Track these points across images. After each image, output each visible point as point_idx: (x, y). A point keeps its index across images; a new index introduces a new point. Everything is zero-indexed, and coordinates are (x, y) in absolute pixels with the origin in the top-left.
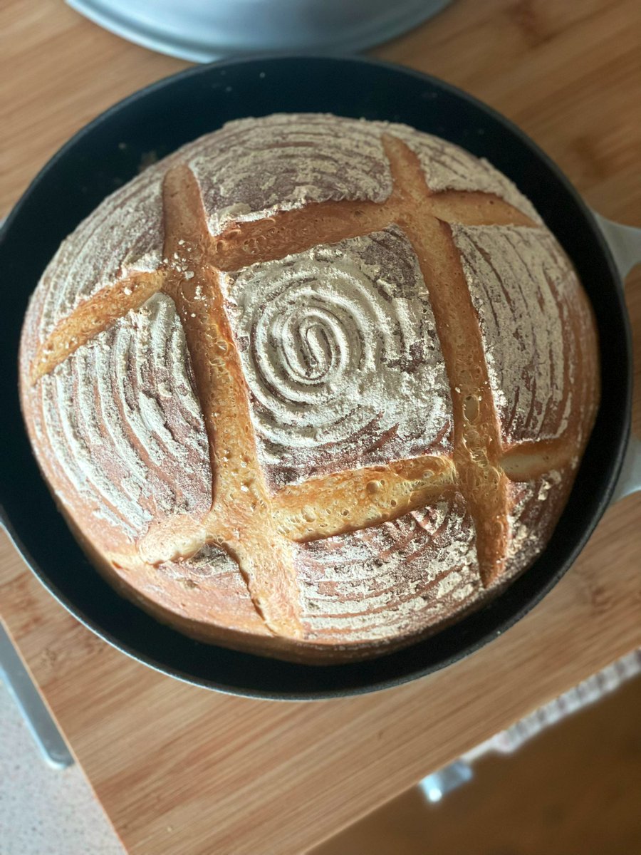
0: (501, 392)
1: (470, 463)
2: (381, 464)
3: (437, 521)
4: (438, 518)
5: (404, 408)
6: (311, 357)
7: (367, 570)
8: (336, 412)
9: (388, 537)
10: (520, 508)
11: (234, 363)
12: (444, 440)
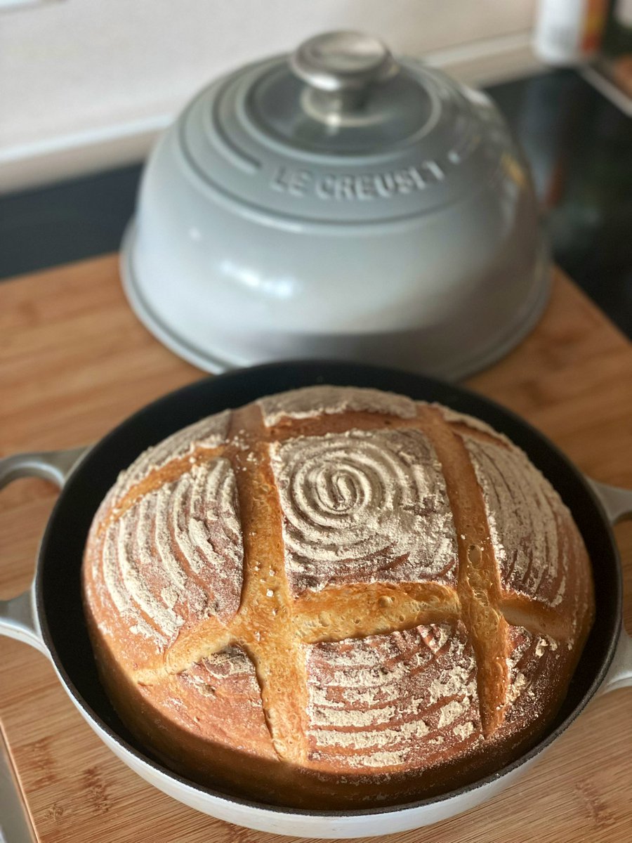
0: (501, 546)
1: (471, 599)
2: (392, 583)
3: (441, 639)
4: (442, 636)
5: (415, 541)
6: (339, 496)
7: (374, 676)
8: (357, 535)
9: (394, 646)
10: (518, 653)
11: (274, 499)
12: (450, 573)
